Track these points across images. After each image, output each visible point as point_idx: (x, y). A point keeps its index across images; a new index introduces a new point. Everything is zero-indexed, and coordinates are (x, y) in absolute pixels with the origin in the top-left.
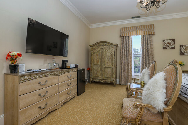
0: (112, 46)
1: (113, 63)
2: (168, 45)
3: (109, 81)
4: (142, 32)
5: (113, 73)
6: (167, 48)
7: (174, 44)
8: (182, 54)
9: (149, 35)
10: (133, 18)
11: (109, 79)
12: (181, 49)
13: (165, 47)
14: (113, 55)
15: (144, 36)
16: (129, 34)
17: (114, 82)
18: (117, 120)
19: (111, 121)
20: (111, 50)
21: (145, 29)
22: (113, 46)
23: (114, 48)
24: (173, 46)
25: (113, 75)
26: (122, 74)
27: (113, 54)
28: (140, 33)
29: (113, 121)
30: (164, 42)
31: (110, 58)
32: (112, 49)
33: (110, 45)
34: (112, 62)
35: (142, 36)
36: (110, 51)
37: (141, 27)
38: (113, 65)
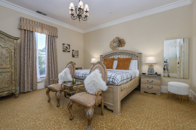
0: (10, 39)
1: (13, 64)
2: (66, 48)
3: (6, 93)
4: (47, 32)
5: (13, 79)
6: (66, 51)
7: (69, 48)
8: (73, 56)
9: (54, 36)
10: (38, 12)
11: (7, 90)
12: (73, 53)
13: (64, 50)
14: (13, 54)
15: (49, 37)
16: (33, 29)
17: (15, 92)
18: (65, 122)
19: (61, 127)
20: (9, 45)
21: (50, 29)
22: (12, 40)
23: (14, 43)
24: (69, 50)
25: (14, 82)
26: (26, 79)
27: (13, 51)
28: (45, 32)
29: (62, 125)
30: (64, 45)
31: (7, 57)
32: (10, 43)
33: (6, 38)
34: (11, 64)
35: (47, 36)
36: (6, 46)
37: (46, 26)
38: (13, 68)
